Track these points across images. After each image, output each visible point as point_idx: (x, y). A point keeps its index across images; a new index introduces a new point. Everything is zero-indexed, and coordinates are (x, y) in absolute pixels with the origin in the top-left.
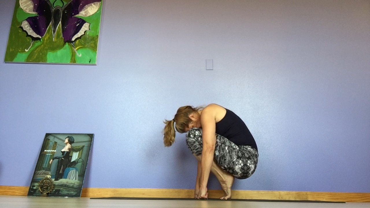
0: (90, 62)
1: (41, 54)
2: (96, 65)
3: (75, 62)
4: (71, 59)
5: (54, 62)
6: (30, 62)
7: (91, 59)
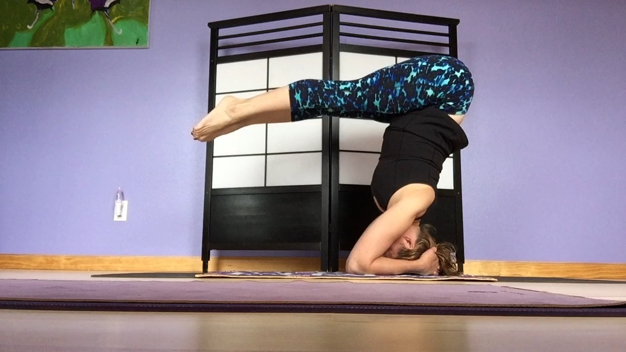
0: (137, 43)
1: (54, 32)
2: (149, 48)
3: (112, 44)
4: (106, 40)
5: (76, 46)
6: (38, 46)
7: (139, 38)
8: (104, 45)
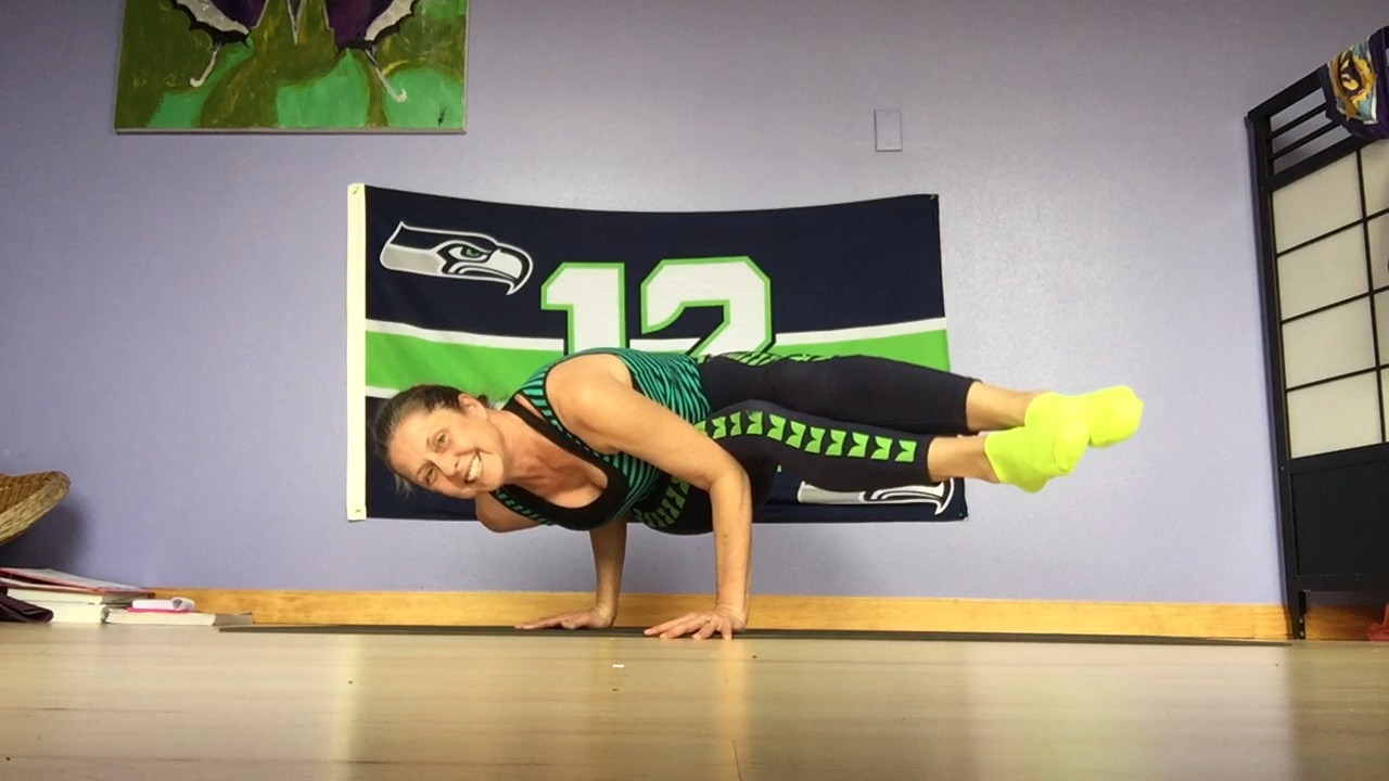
0: (440, 120)
1: (252, 95)
2: (464, 133)
3: (386, 124)
4: (370, 112)
5: (304, 126)
6: (214, 127)
7: (444, 110)
8: (366, 125)
